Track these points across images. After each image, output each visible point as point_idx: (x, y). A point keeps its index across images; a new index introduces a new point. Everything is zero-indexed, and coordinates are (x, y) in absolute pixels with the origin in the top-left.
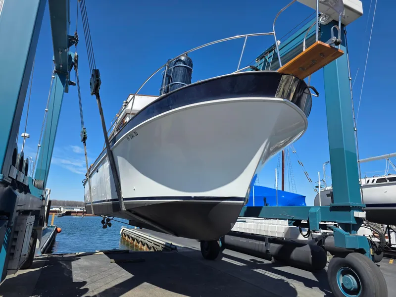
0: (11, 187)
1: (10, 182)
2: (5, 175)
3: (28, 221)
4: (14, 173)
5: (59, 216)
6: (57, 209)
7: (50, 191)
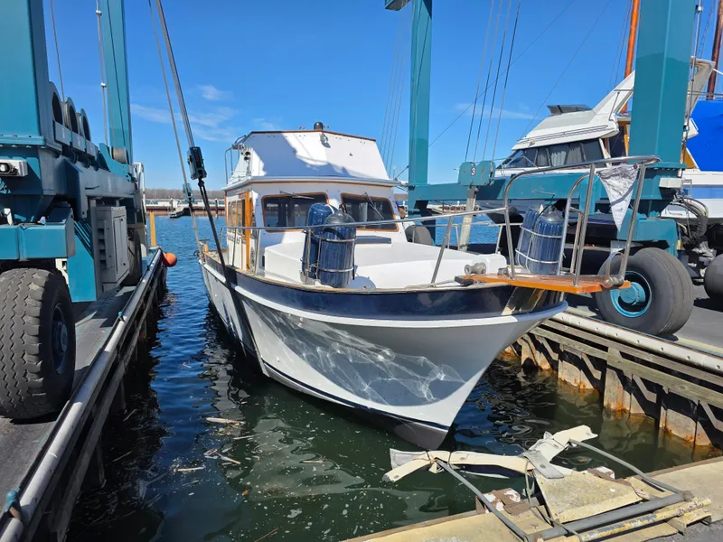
0: (64, 157)
1: (61, 150)
2: (47, 138)
3: (113, 214)
4: (65, 135)
5: (173, 217)
6: (167, 204)
7: (142, 166)
